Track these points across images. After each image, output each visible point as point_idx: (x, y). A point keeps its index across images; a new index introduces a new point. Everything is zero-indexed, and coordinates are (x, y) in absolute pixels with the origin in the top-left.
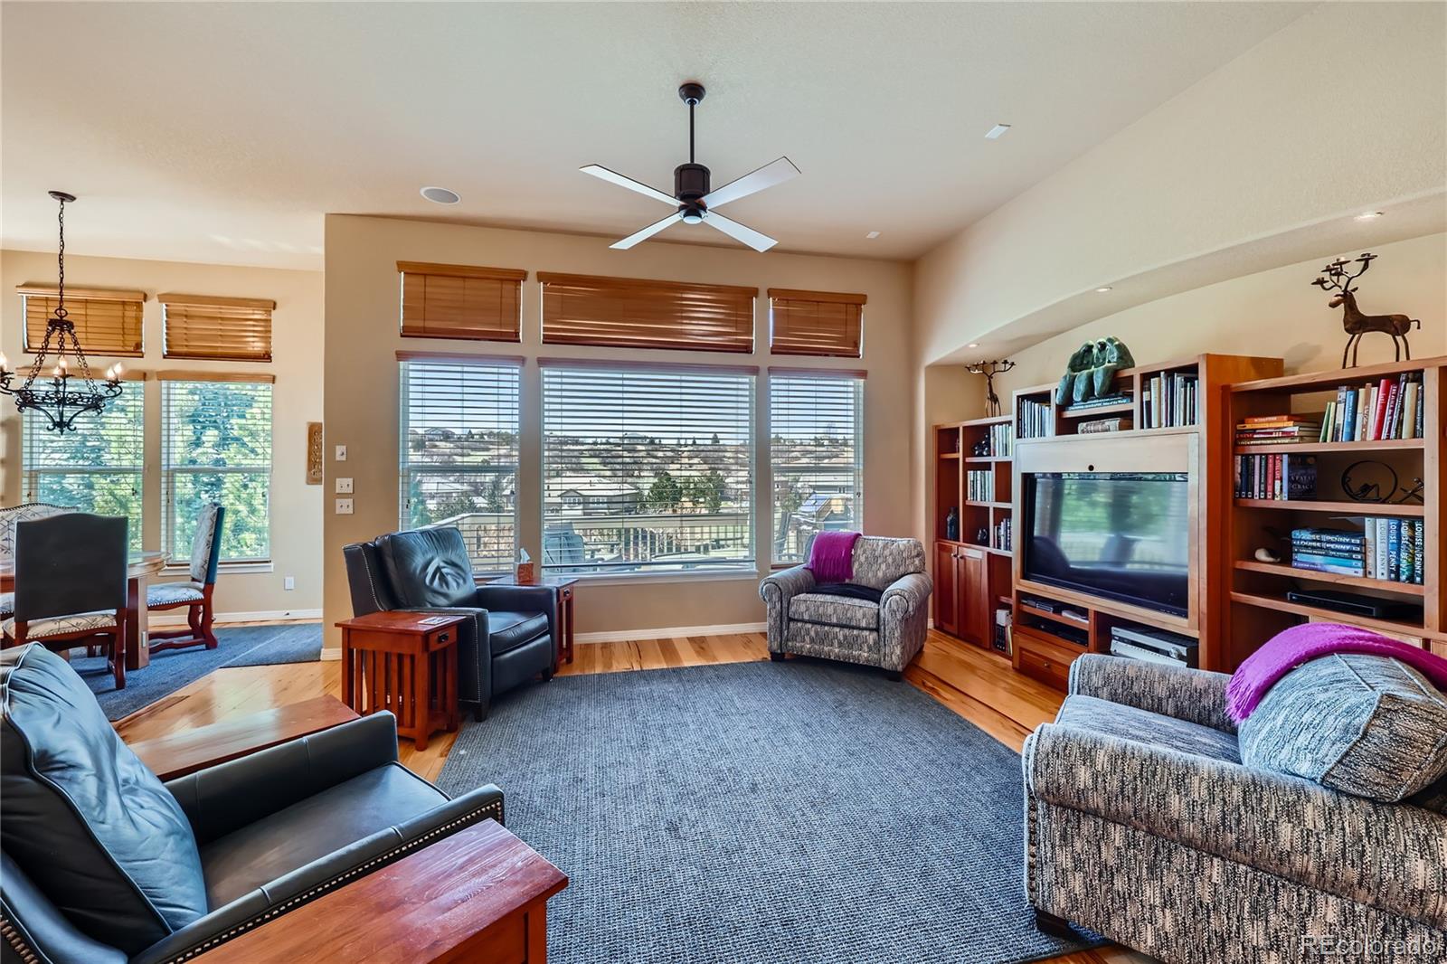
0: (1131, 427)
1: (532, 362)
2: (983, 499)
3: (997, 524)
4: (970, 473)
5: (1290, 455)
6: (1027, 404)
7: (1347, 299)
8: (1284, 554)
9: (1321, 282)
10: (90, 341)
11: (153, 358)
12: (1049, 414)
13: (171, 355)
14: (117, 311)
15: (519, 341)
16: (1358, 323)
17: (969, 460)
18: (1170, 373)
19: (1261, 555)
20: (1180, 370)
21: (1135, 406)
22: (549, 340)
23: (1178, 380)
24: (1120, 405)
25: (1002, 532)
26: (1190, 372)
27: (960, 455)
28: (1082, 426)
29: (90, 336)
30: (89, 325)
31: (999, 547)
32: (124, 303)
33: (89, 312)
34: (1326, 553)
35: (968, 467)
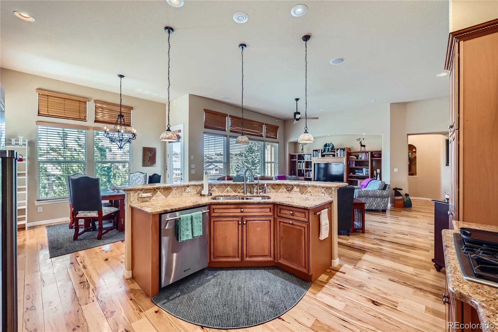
0: (335, 156)
1: (228, 136)
2: (302, 168)
3: (306, 172)
4: (299, 163)
5: (355, 161)
6: (315, 152)
7: (361, 143)
8: (354, 173)
9: (357, 140)
10: (66, 114)
11: (90, 122)
12: (320, 154)
13: (96, 121)
14: (77, 104)
15: (225, 131)
16: (362, 146)
17: (298, 161)
18: (341, 149)
19: (351, 174)
20: (342, 149)
21: (336, 153)
22: (231, 131)
23: (342, 150)
24: (333, 153)
25: (307, 174)
26: (344, 150)
27: (297, 160)
28: (326, 156)
29: (66, 111)
30: (65, 107)
31: (306, 176)
32: (80, 101)
33: (66, 103)
34: (359, 172)
35: (298, 162)
